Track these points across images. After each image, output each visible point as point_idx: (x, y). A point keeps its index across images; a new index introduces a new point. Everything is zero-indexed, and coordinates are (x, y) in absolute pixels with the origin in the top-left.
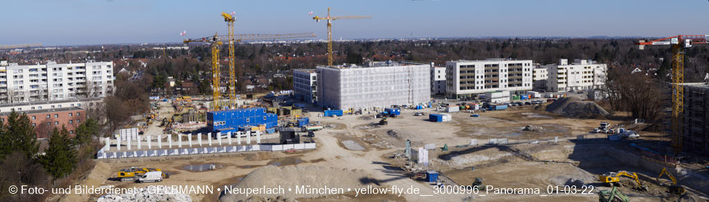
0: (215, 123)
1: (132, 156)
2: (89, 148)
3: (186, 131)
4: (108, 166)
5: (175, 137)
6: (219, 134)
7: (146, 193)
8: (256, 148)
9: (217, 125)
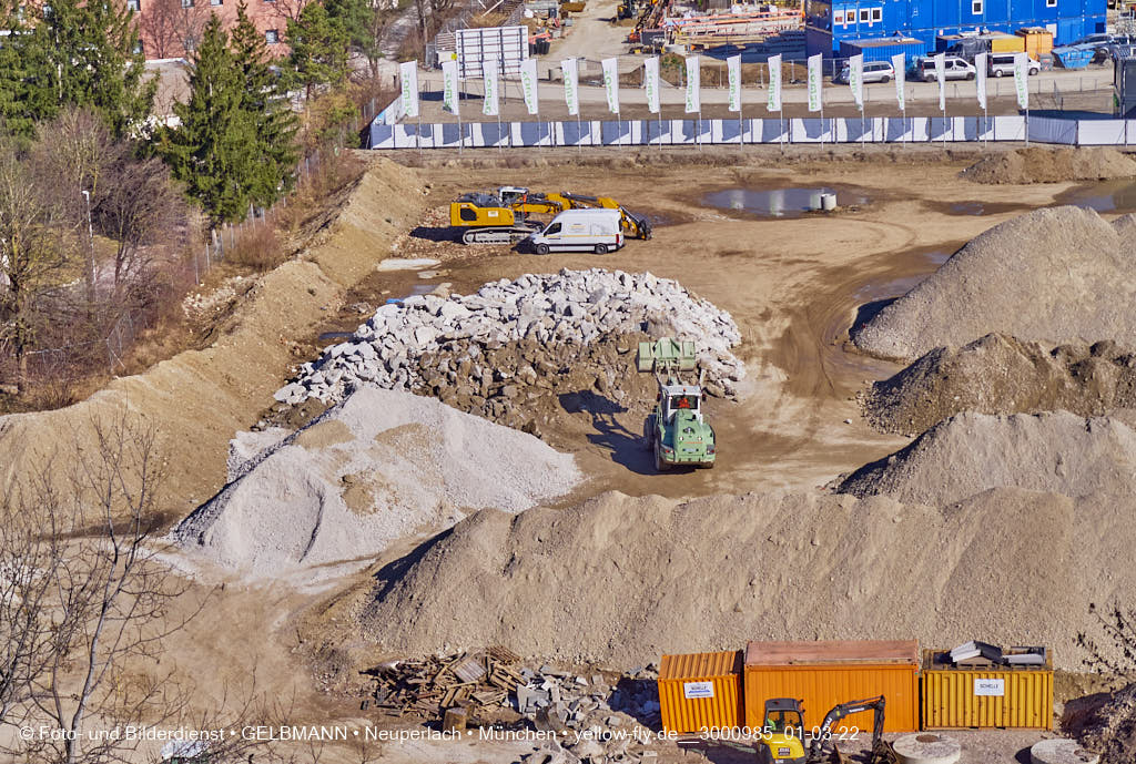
0: (838, 13)
1: (505, 142)
2: (339, 102)
3: (720, 42)
4: (407, 176)
5: (673, 70)
6: (855, 63)
7: (558, 297)
8: (1010, 128)
9: (845, 24)
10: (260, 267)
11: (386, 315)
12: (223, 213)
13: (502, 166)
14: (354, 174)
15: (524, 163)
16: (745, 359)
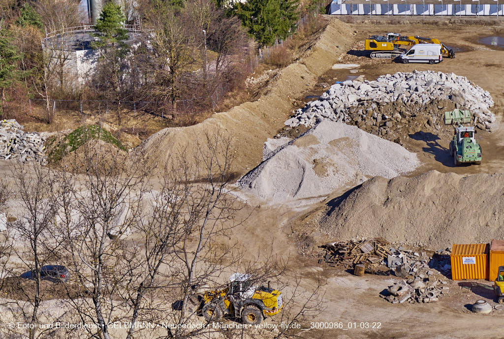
10: (280, 66)
11: (335, 89)
12: (264, 41)
13: (389, 23)
14: (323, 25)
15: (399, 22)
16: (495, 113)
